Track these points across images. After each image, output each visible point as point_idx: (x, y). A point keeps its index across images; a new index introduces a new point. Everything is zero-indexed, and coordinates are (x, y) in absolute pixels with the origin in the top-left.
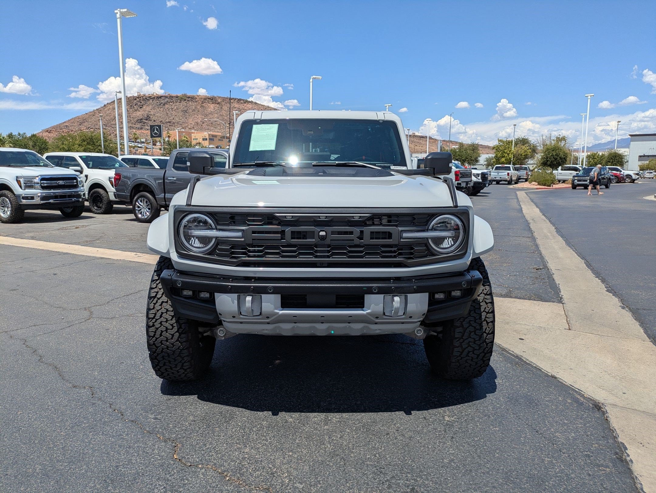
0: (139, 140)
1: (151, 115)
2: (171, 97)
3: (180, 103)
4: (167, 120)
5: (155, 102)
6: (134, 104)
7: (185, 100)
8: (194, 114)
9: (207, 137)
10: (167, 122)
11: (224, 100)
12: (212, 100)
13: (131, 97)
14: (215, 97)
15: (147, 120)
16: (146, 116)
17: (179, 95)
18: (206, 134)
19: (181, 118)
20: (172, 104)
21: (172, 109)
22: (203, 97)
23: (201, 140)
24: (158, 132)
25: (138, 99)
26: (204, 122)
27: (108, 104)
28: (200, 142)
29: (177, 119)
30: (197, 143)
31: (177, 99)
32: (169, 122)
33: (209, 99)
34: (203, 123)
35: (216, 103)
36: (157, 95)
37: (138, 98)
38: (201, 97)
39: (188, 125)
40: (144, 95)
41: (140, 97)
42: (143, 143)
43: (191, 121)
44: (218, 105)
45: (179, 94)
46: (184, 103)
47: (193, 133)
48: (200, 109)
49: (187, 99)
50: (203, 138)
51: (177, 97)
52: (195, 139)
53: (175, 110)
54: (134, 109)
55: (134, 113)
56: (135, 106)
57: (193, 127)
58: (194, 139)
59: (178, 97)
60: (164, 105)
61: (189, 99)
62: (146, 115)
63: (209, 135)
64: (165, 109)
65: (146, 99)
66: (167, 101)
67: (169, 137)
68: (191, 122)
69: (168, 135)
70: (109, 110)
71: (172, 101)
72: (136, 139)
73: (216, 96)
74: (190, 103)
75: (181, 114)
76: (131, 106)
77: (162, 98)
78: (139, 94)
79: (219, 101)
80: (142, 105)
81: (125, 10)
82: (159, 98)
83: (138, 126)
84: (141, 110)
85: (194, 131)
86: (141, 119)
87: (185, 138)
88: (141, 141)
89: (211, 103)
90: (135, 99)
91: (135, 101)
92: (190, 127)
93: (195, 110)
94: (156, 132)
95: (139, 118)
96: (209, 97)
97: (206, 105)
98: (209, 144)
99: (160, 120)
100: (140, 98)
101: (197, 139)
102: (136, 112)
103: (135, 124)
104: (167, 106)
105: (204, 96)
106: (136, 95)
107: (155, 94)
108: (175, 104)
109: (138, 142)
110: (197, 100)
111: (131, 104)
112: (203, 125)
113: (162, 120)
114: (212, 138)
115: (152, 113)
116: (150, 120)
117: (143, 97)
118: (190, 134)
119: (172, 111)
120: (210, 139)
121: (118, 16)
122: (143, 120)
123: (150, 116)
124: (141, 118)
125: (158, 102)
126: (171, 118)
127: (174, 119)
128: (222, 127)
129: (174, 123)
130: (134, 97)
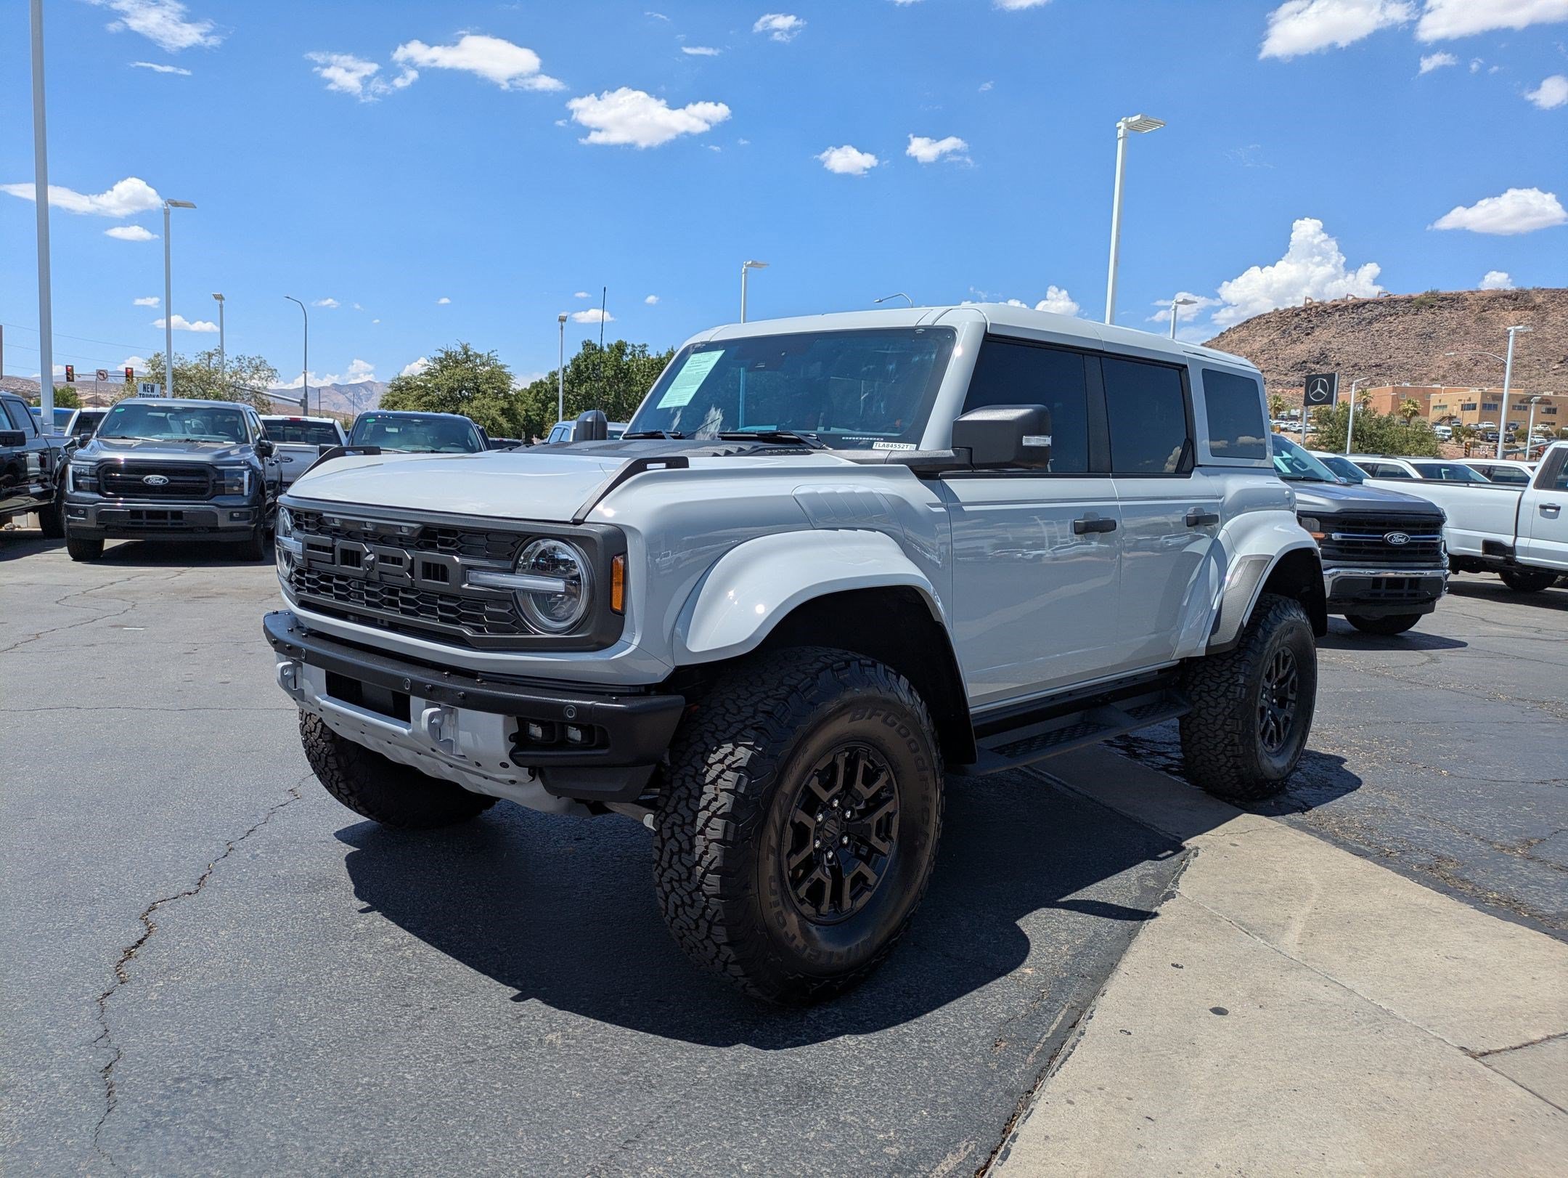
0: (1285, 413)
1: (1331, 350)
2: (1392, 302)
3: (1416, 314)
4: (1372, 362)
5: (1347, 317)
6: (1292, 327)
7: (1432, 307)
8: (1453, 341)
9: (1477, 400)
10: (1371, 367)
11: (1553, 297)
12: (1517, 300)
13: (1289, 309)
14: (1528, 292)
15: (1318, 363)
16: (1316, 354)
17: (1415, 295)
18: (1474, 394)
19: (1412, 353)
20: (1392, 320)
21: (1391, 332)
22: (1490, 295)
23: (1455, 410)
24: (1325, 391)
25: (1303, 315)
26: (1477, 361)
27: (1229, 330)
28: (1454, 414)
29: (1401, 358)
30: (1444, 418)
31: (1408, 305)
32: (1376, 366)
33: (1505, 297)
34: (1475, 365)
35: (1526, 308)
36: (1355, 301)
37: (1303, 311)
38: (1482, 294)
39: (1429, 372)
40: (1321, 304)
41: (1311, 309)
42: (1295, 418)
43: (1443, 359)
44: (1531, 313)
45: (1416, 293)
46: (1426, 314)
47: (1434, 391)
48: (1474, 326)
49: (1439, 303)
50: (1462, 403)
51: (1410, 300)
52: (1440, 407)
53: (1399, 334)
54: (1289, 339)
55: (1288, 348)
56: (1293, 332)
57: (1444, 377)
58: (1435, 407)
59: (1413, 300)
60: (1370, 322)
61: (1445, 302)
62: (1318, 351)
63: (1484, 395)
64: (1370, 334)
65: (1325, 312)
66: (1380, 314)
67: (1366, 403)
68: (1440, 363)
69: (1365, 397)
70: (1229, 345)
71: (1393, 311)
72: (1278, 409)
73: (1529, 287)
74: (1446, 314)
75: (1413, 343)
76: (1284, 332)
77: (1367, 306)
78: (1308, 301)
79: (1539, 300)
80: (1313, 328)
81: (1138, 117)
82: (1359, 308)
83: (1293, 378)
84: (1307, 340)
85: (1439, 386)
86: (1304, 362)
87: (1410, 405)
88: (1289, 413)
89: (1511, 308)
90: (1297, 315)
91: (1296, 319)
92: (1433, 376)
93: (1458, 330)
94: (1319, 392)
95: (1298, 361)
96: (1506, 294)
97: (1494, 316)
98: (1481, 421)
99: (1352, 363)
100: (1309, 312)
101: (1446, 406)
102: (1293, 345)
103: (1286, 375)
104: (1376, 326)
105: (1492, 291)
106: (1301, 305)
107: (1350, 298)
108: (1401, 319)
109: (1283, 418)
110: (1467, 303)
111: (1285, 327)
112: (1476, 368)
113: (1358, 360)
114: (1492, 402)
115: (1334, 346)
116: (1327, 364)
117: (1317, 307)
118: (1426, 394)
119: (1390, 337)
120: (1484, 406)
121: (1121, 133)
122: (1309, 365)
123: (1327, 352)
124: (1304, 359)
125: (1354, 318)
126: (1383, 356)
127: (1390, 357)
128: (1534, 373)
129: (1390, 368)
130: (1295, 309)
